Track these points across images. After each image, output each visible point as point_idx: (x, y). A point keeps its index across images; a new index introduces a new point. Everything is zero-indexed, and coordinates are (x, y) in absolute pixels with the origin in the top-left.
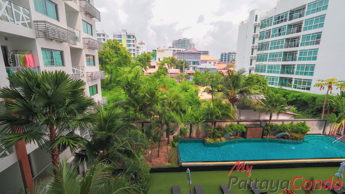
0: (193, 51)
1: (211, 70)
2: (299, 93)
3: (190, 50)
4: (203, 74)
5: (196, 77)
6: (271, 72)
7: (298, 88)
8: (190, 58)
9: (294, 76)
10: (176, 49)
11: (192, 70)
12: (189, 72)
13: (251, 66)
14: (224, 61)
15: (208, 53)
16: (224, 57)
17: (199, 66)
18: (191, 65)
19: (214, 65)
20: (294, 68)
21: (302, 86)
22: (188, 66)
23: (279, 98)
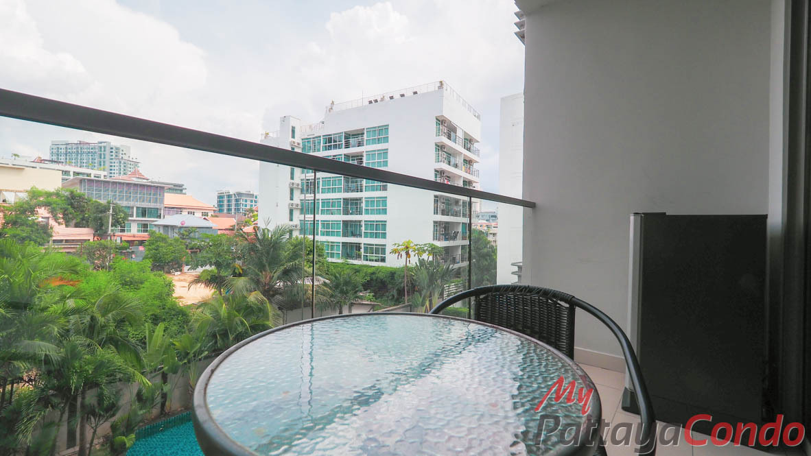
0: (135, 180)
1: (198, 230)
2: (373, 268)
3: (125, 177)
4: (176, 240)
5: (156, 250)
6: (328, 234)
7: (370, 260)
8: (128, 199)
9: (363, 240)
10: (72, 169)
11: (138, 231)
12: (127, 236)
13: (291, 223)
14: (225, 211)
15: (181, 190)
16: (225, 203)
17: (160, 222)
18: (134, 218)
19: (205, 219)
20: (361, 226)
21: (374, 256)
22: (125, 219)
23: (350, 277)
